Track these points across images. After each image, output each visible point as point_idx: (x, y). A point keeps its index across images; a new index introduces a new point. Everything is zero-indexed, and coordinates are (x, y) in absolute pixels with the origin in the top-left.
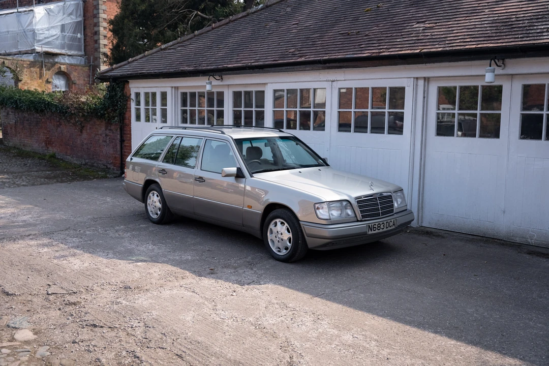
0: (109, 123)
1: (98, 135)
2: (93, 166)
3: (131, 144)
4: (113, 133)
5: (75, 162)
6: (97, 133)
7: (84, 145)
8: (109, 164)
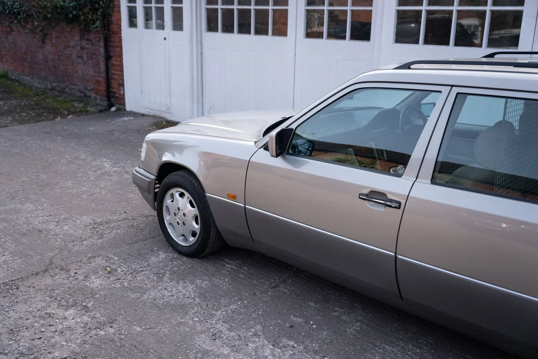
0: (86, 30)
1: (69, 47)
2: (64, 92)
3: (122, 62)
4: (93, 44)
5: (37, 85)
6: (67, 44)
7: (49, 61)
8: (89, 90)
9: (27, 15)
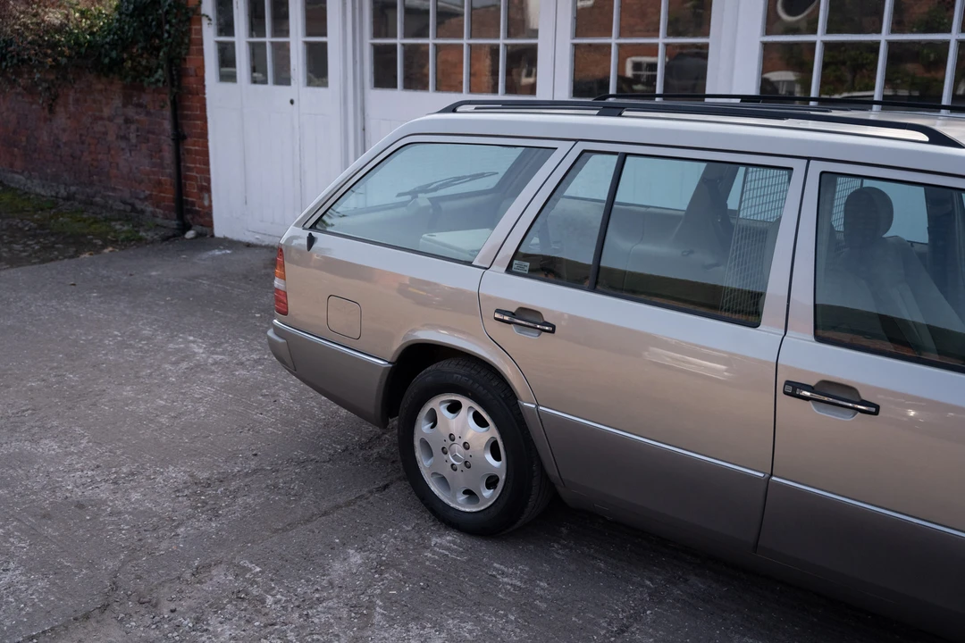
0: (134, 86)
1: (102, 118)
2: (92, 204)
3: (207, 147)
4: (148, 114)
5: (38, 190)
6: (97, 114)
7: (62, 146)
8: (140, 199)
9: (18, 61)
